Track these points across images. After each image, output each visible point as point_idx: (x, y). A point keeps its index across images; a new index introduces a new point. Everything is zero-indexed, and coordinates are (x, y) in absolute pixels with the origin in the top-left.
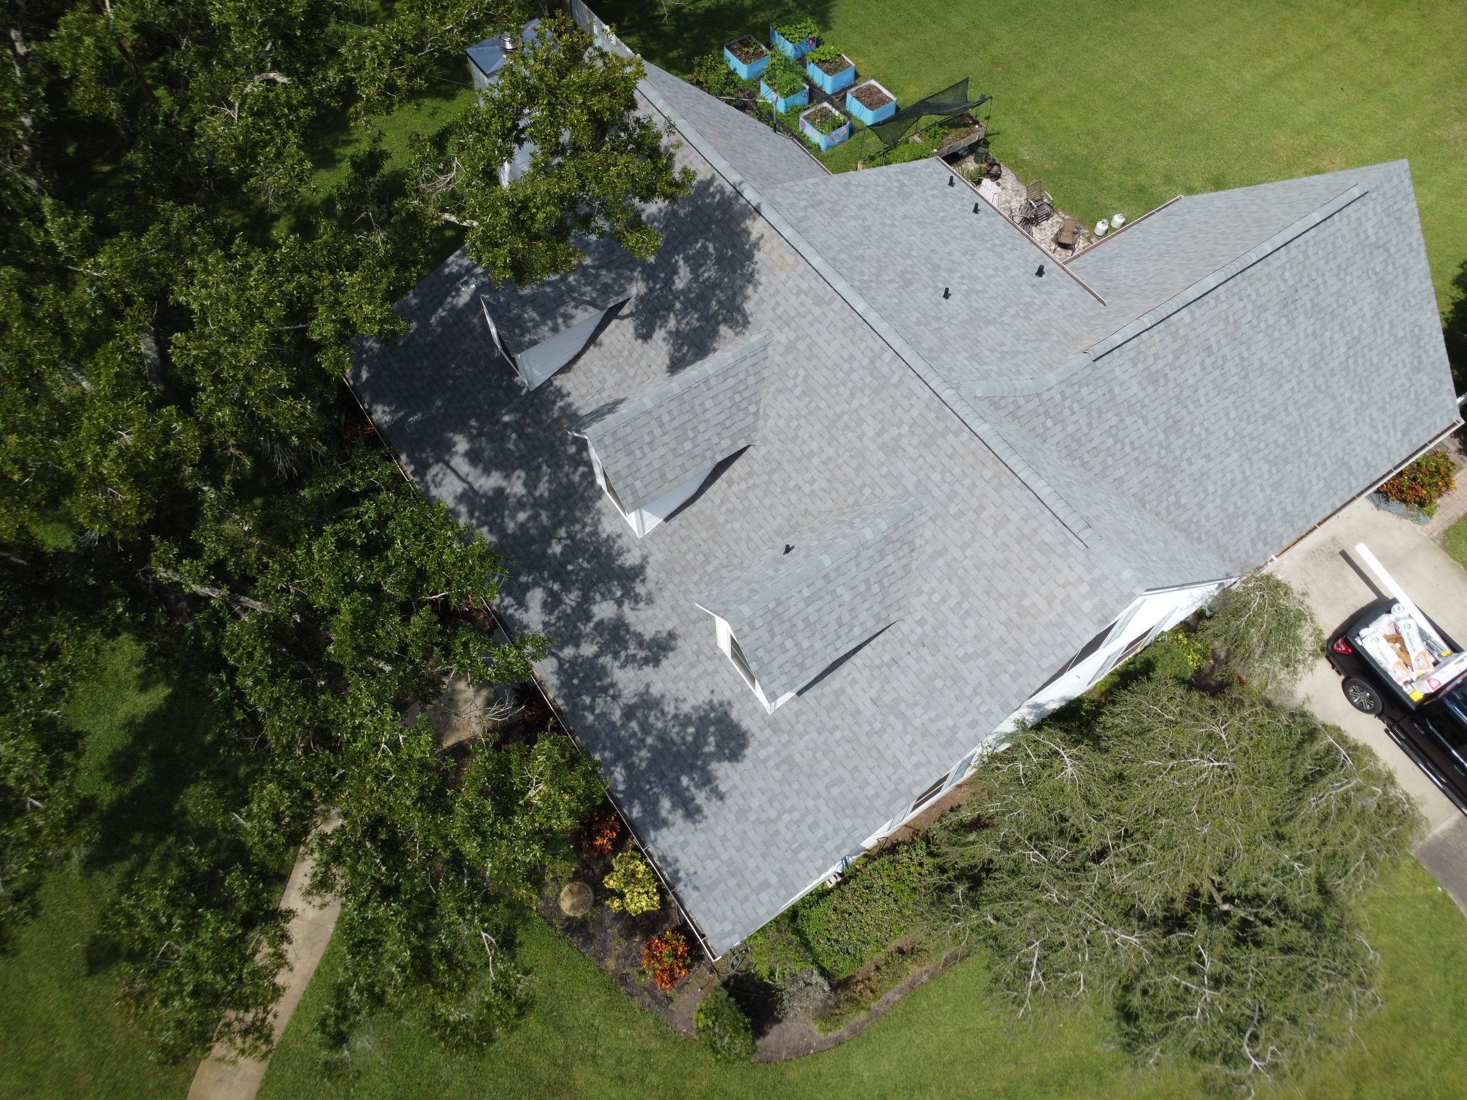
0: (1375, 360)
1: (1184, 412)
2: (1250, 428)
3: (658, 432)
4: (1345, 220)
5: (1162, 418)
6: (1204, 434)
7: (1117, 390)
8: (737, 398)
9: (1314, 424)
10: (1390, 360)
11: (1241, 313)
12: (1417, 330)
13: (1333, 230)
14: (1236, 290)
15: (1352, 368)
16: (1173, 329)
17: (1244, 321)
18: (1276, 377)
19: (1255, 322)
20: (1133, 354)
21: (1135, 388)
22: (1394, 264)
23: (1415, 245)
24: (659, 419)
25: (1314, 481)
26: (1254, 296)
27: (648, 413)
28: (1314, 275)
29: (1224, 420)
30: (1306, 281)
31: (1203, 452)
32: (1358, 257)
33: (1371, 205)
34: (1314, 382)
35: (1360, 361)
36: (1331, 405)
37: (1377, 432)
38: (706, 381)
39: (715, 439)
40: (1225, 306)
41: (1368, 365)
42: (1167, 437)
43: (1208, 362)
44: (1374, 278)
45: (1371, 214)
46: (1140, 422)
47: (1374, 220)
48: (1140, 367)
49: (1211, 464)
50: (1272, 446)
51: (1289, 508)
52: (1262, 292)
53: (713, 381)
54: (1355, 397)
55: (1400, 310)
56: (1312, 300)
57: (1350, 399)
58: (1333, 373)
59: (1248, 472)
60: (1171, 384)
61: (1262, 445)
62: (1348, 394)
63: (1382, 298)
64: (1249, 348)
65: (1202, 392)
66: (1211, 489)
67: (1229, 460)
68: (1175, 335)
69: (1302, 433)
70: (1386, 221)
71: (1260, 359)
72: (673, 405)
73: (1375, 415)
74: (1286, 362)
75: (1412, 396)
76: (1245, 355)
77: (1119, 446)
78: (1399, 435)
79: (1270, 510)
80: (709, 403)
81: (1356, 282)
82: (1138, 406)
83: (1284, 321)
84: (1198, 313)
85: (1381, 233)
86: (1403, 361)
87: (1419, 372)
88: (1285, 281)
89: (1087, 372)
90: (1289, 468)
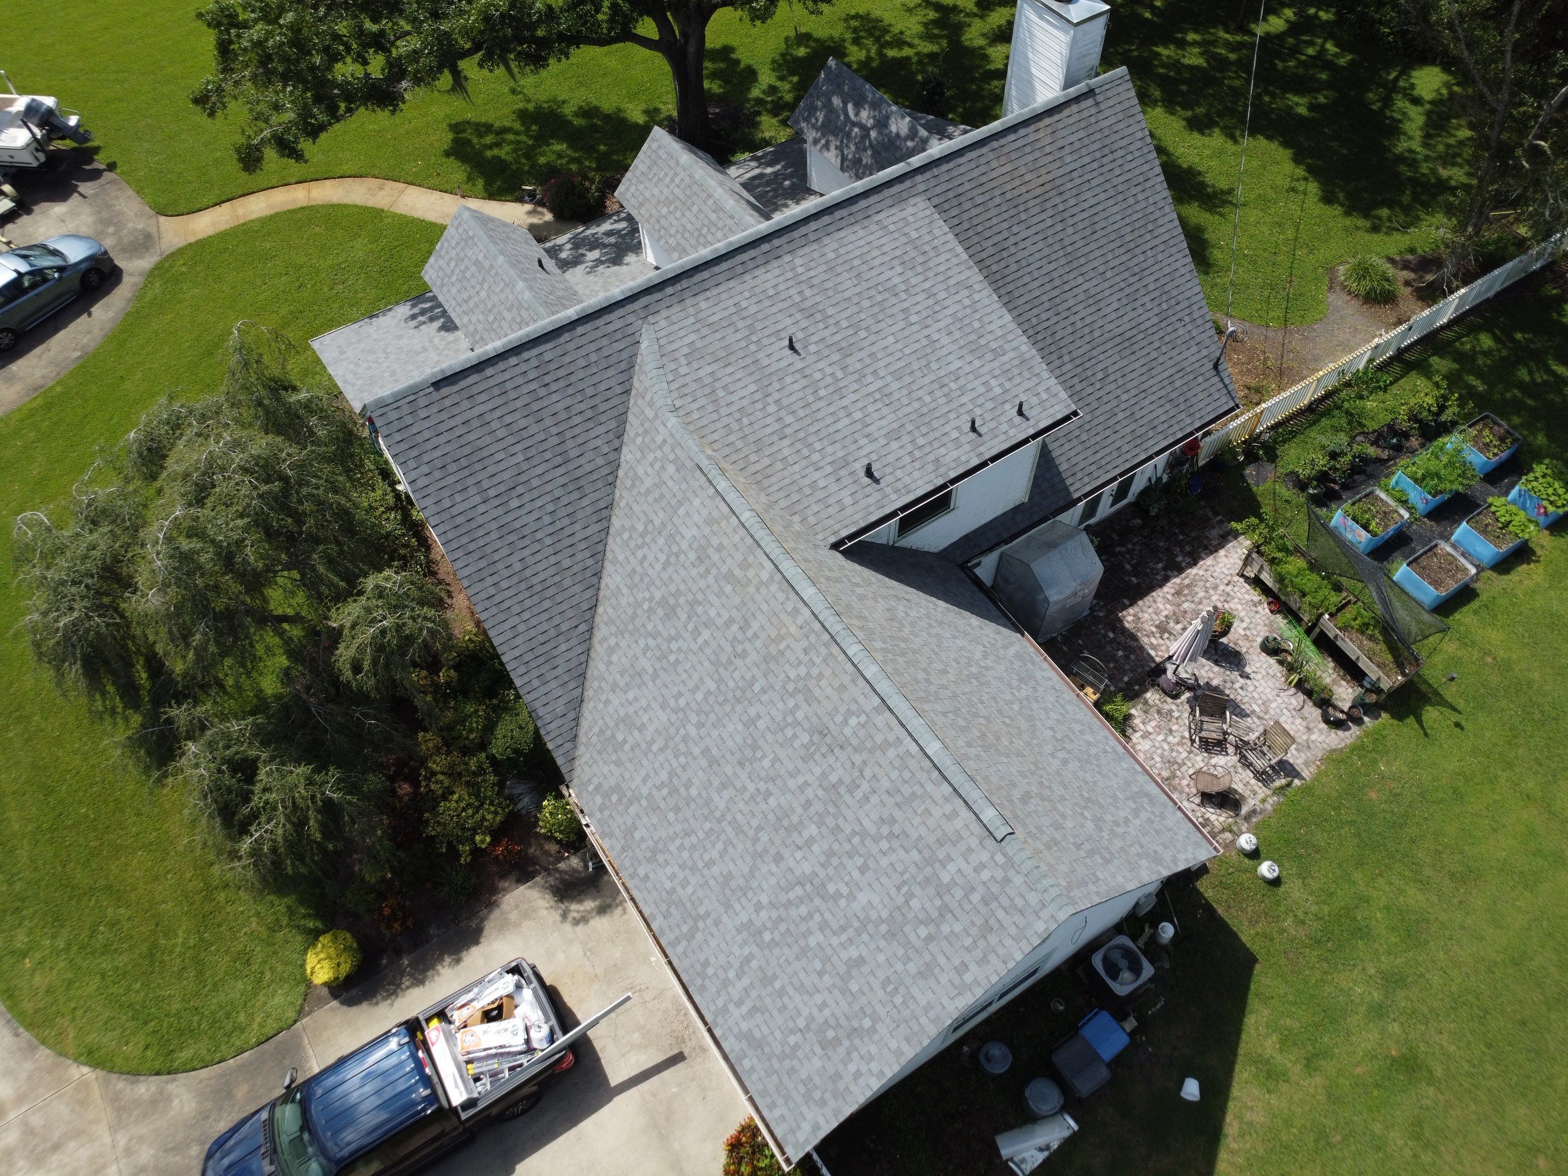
0: (812, 941)
1: (684, 617)
2: (693, 732)
3: (667, 180)
4: (948, 809)
5: (673, 588)
6: (672, 658)
7: (681, 512)
8: (705, 231)
9: (720, 846)
10: (820, 974)
11: (792, 659)
12: (867, 1023)
13: (930, 787)
14: (813, 638)
15: (791, 895)
16: (751, 559)
17: (787, 667)
18: (748, 753)
19: (790, 687)
20: (716, 514)
21: (688, 534)
22: (930, 938)
23: (968, 978)
24: (676, 174)
25: (669, 871)
26: (815, 672)
27: (678, 163)
28: (868, 773)
29: (691, 684)
30: (858, 759)
31: (658, 665)
32: (915, 855)
33: (985, 856)
34: (760, 828)
35: (803, 910)
36: (746, 870)
37: (739, 977)
38: (710, 196)
39: (673, 231)
40: (793, 629)
41: (803, 928)
42: (659, 603)
43: (735, 627)
44: (900, 900)
45: (974, 859)
46: (663, 558)
47: (968, 869)
48: (707, 530)
49: (650, 684)
50: (684, 778)
51: (637, 835)
52: (823, 683)
53: (711, 202)
54: (764, 914)
55: (882, 976)
56: (840, 781)
57: (758, 907)
58: (778, 858)
59: (655, 748)
60: (702, 583)
61: (682, 760)
62: (764, 899)
63: (884, 928)
64: (764, 691)
65: (706, 634)
66: (630, 695)
67: (660, 713)
68: (745, 565)
69: (707, 826)
70: (976, 897)
71: (759, 717)
72: (687, 180)
73: (754, 964)
74: (766, 763)
75: (792, 1040)
76: (757, 688)
77: (640, 541)
78: (744, 1026)
79: (630, 803)
80: (695, 209)
81: (884, 862)
82: (675, 549)
83: (805, 738)
84: (774, 588)
85: (959, 893)
86: (824, 1005)
87: (824, 1044)
88: (846, 722)
89: (689, 464)
90: (671, 816)
